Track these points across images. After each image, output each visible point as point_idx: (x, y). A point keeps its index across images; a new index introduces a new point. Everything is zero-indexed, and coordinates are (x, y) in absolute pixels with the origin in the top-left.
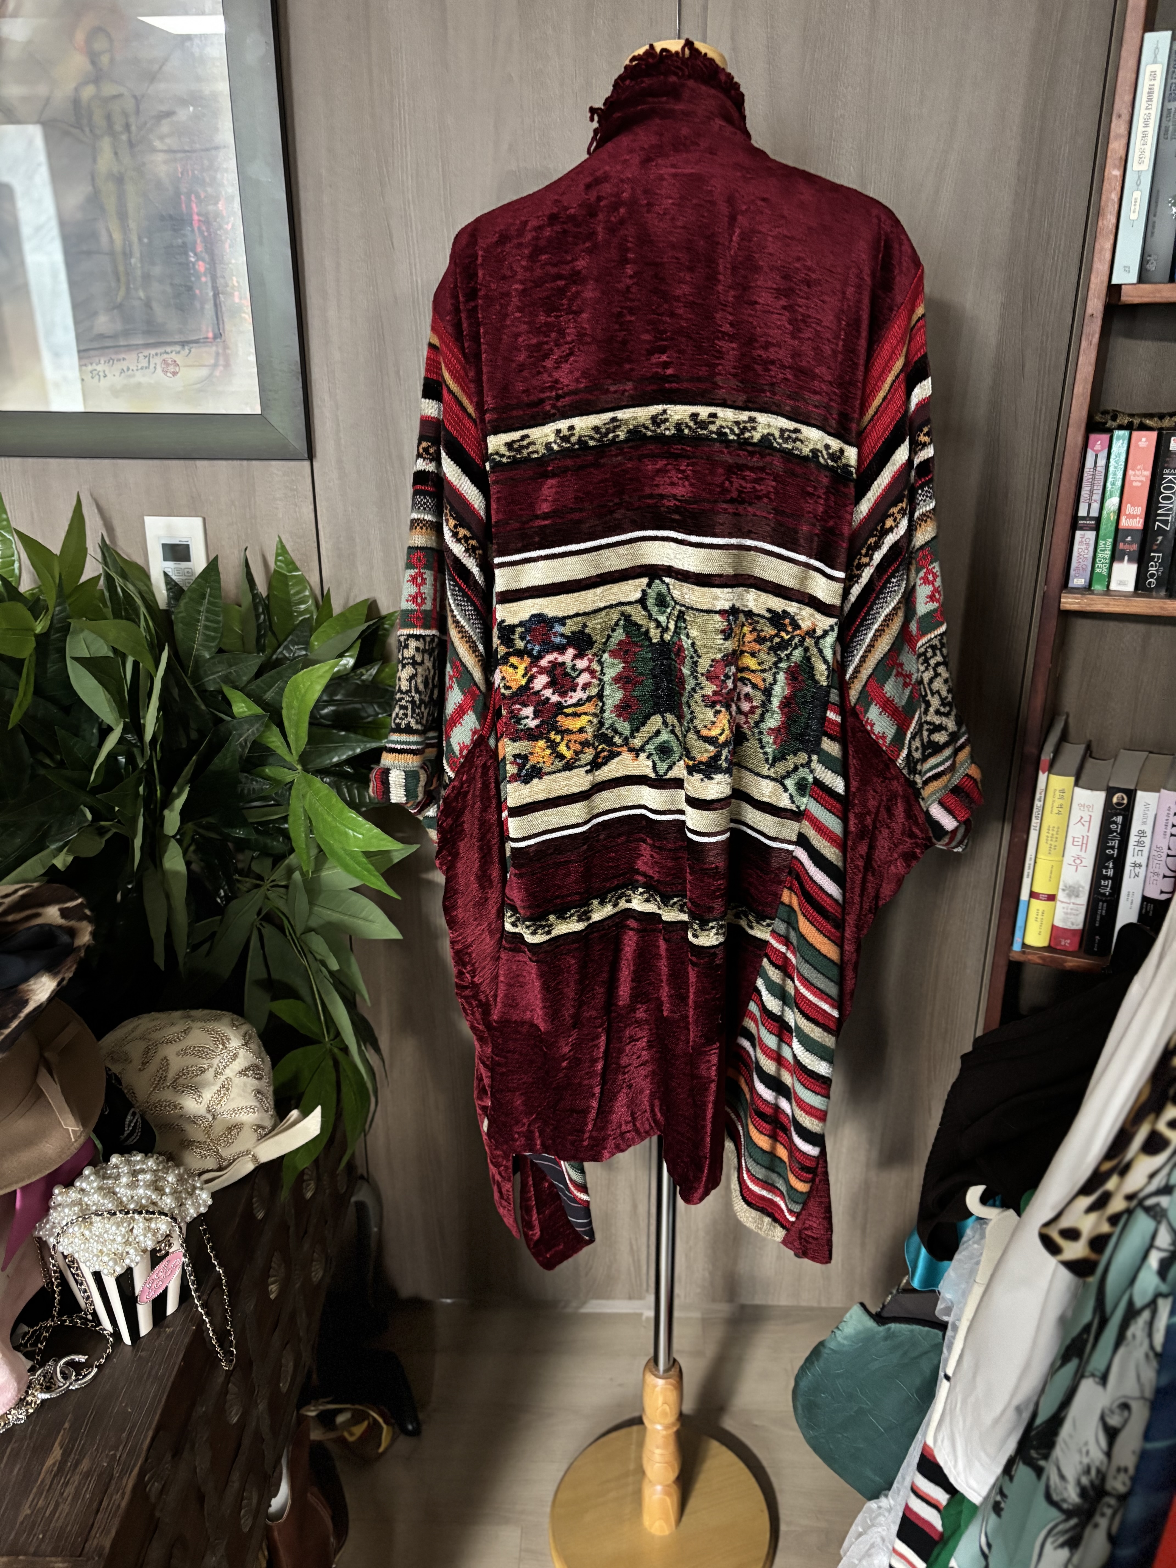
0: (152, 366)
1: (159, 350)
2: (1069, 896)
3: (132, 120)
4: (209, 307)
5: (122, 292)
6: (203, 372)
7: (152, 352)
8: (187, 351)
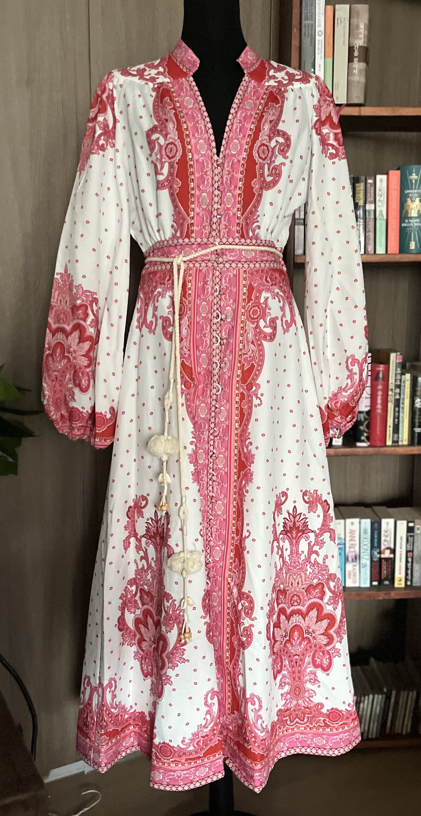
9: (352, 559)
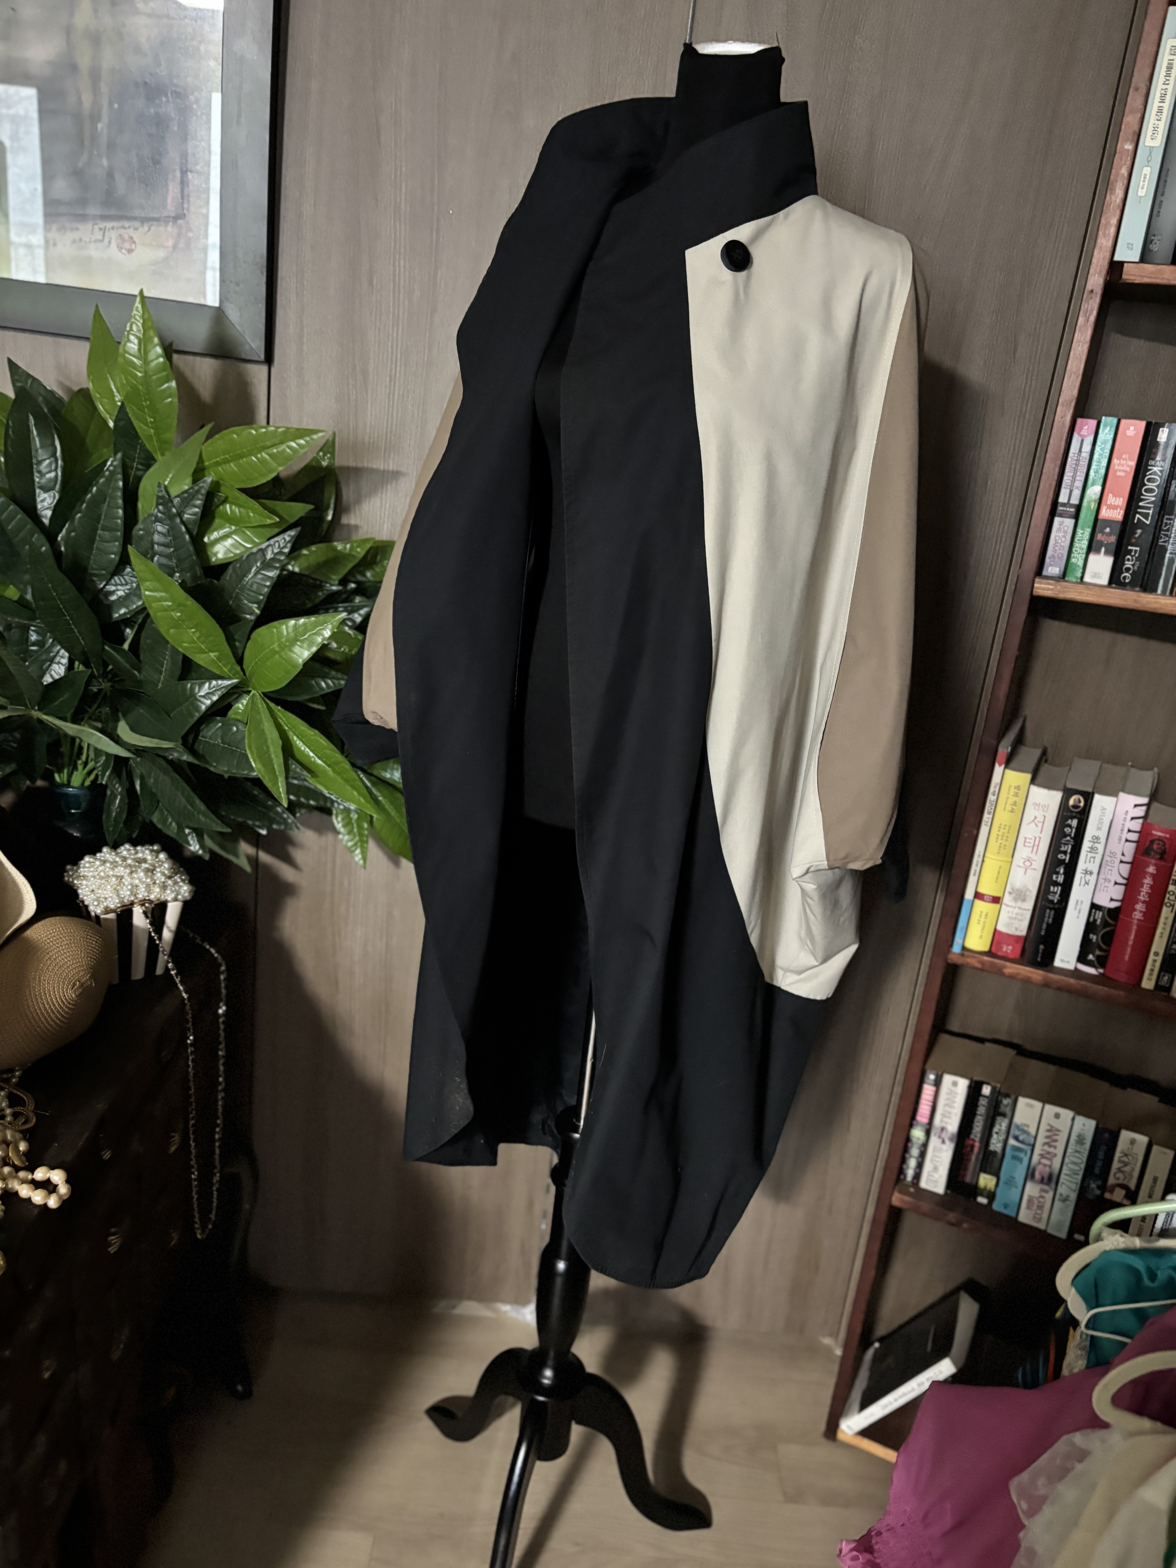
0: (106, 240)
1: (116, 224)
2: (1016, 900)
4: (175, 183)
5: (84, 158)
6: (161, 254)
7: (109, 225)
8: (146, 228)
9: (1043, 1179)
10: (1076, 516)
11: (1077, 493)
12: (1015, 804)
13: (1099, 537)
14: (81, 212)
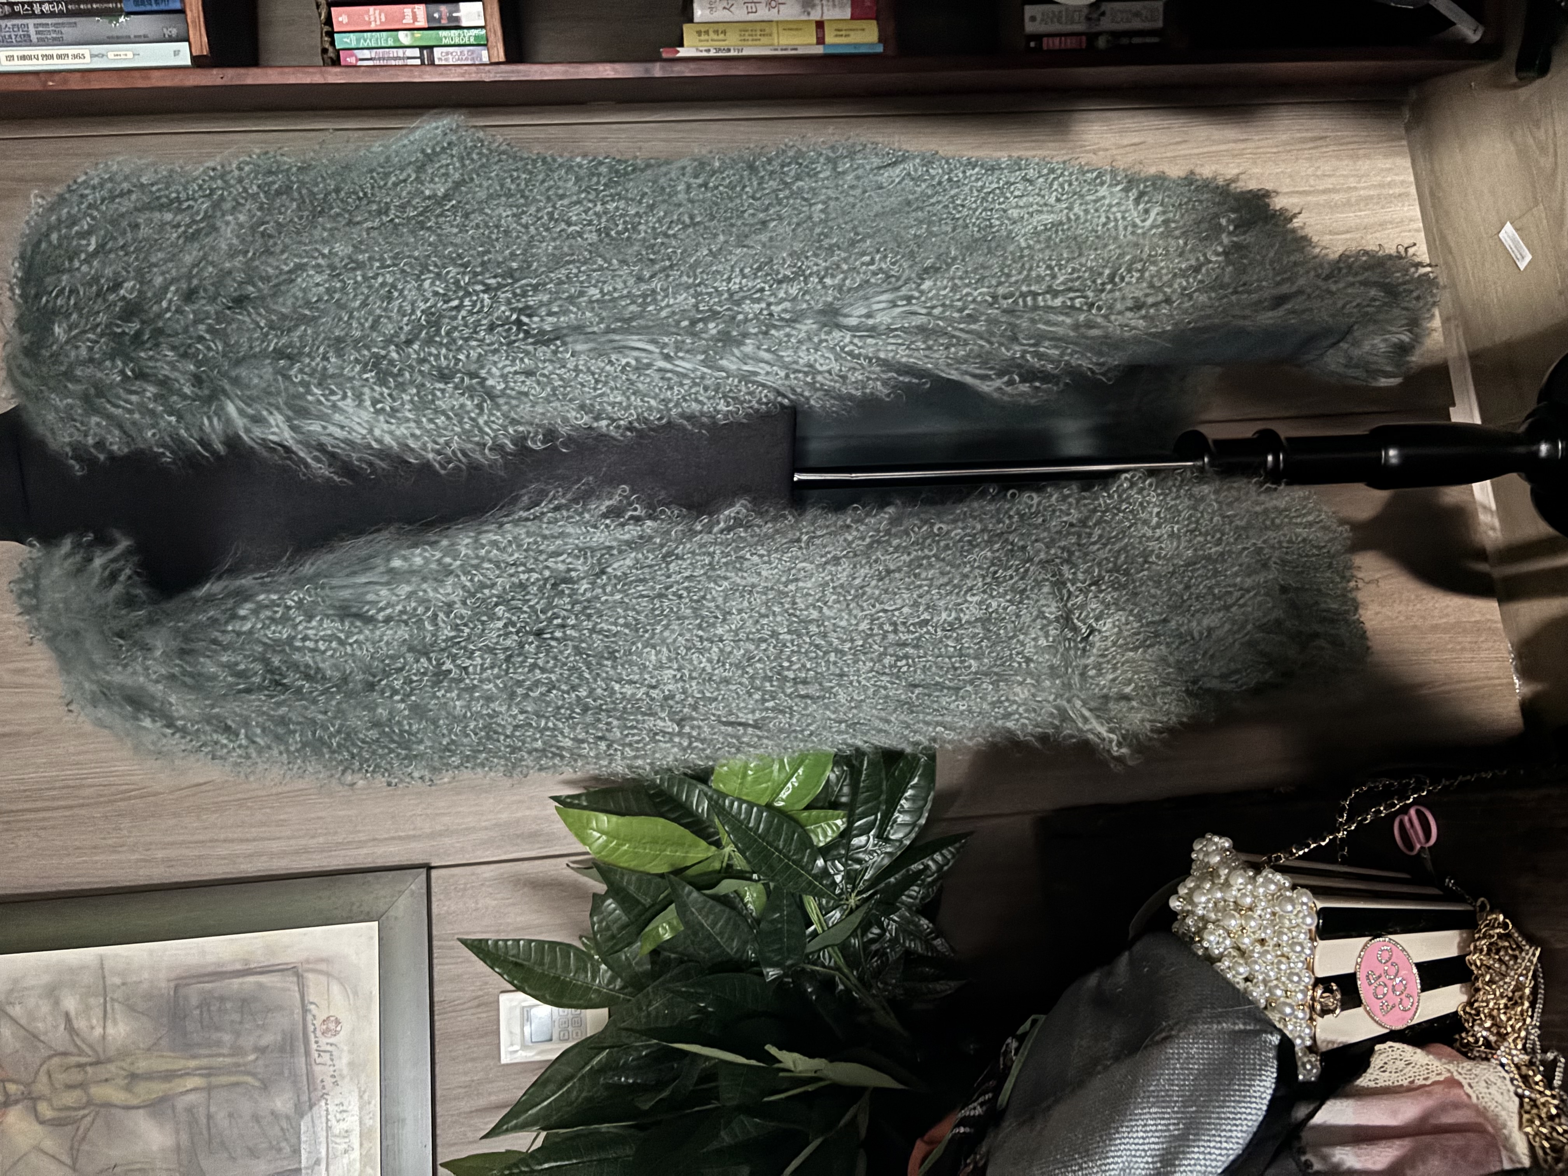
0: (329, 1048)
1: (312, 1039)
2: (814, 6)
3: (74, 1060)
4: (263, 979)
5: (249, 1079)
6: (335, 988)
7: (314, 1046)
8: (312, 1007)
10: (431, 48)
11: (409, 52)
12: (716, 32)
13: (444, 22)
14: (305, 1078)
